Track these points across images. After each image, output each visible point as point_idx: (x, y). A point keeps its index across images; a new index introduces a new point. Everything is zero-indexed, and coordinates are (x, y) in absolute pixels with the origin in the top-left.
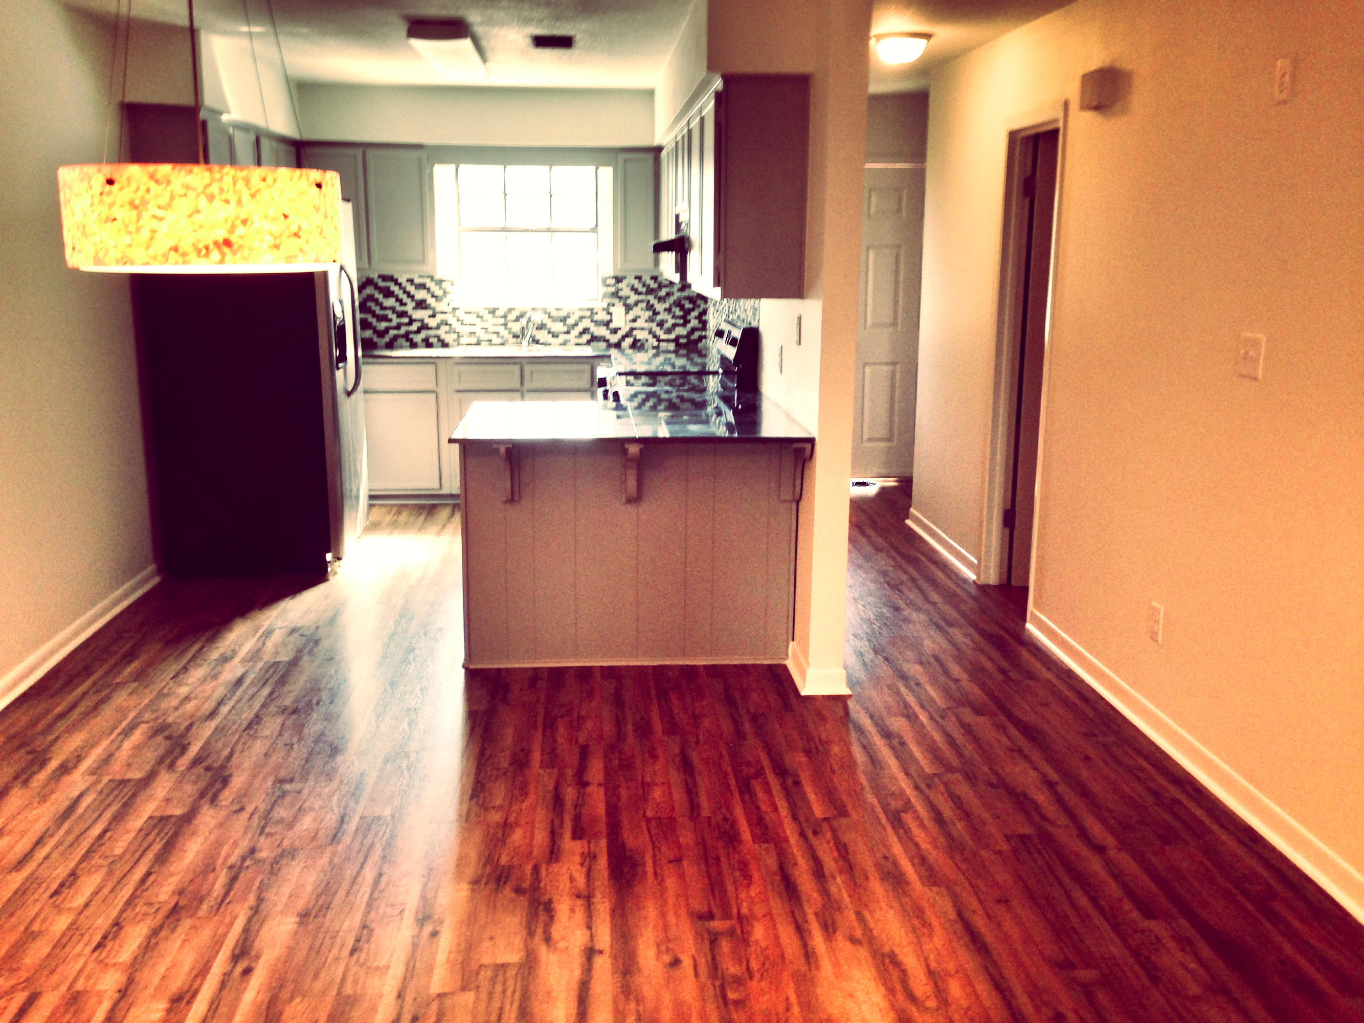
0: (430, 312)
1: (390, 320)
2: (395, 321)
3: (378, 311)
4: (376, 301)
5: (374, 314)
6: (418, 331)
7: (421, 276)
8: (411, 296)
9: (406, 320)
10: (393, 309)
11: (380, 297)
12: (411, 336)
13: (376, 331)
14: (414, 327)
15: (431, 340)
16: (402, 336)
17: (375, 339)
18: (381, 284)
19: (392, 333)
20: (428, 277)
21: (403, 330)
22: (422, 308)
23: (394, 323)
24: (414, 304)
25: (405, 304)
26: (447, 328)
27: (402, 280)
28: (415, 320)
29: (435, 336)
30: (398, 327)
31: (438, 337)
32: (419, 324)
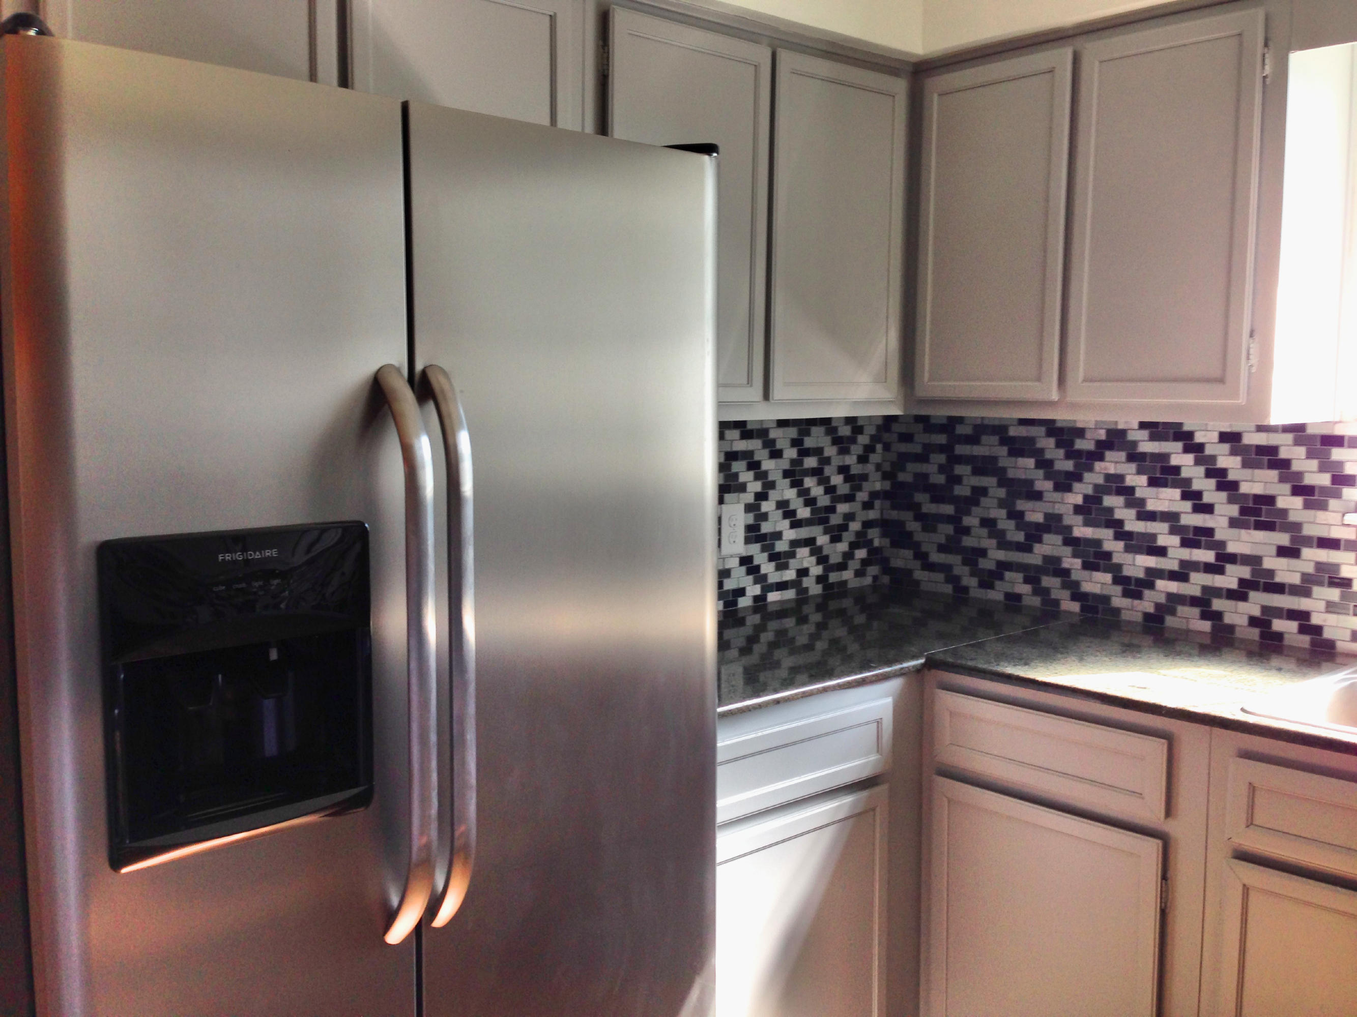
0: (1284, 539)
1: (1161, 552)
2: (1177, 554)
3: (1133, 525)
4: (1128, 492)
5: (1121, 535)
6: (1239, 594)
7: (1261, 429)
8: (1227, 485)
9: (1207, 556)
10: (1171, 517)
11: (1138, 481)
12: (1218, 604)
13: (1120, 579)
14: (1229, 579)
15: (1279, 625)
16: (1194, 601)
17: (1119, 601)
18: (1148, 447)
19: (1165, 586)
20: (1287, 429)
21: (1199, 581)
22: (1261, 526)
23: (1170, 564)
24: (1234, 510)
25: (1208, 509)
26: (1334, 594)
27: (1206, 436)
28: (1233, 559)
29: (1293, 615)
30: (1180, 576)
31: (1302, 616)
32: (1245, 572)
